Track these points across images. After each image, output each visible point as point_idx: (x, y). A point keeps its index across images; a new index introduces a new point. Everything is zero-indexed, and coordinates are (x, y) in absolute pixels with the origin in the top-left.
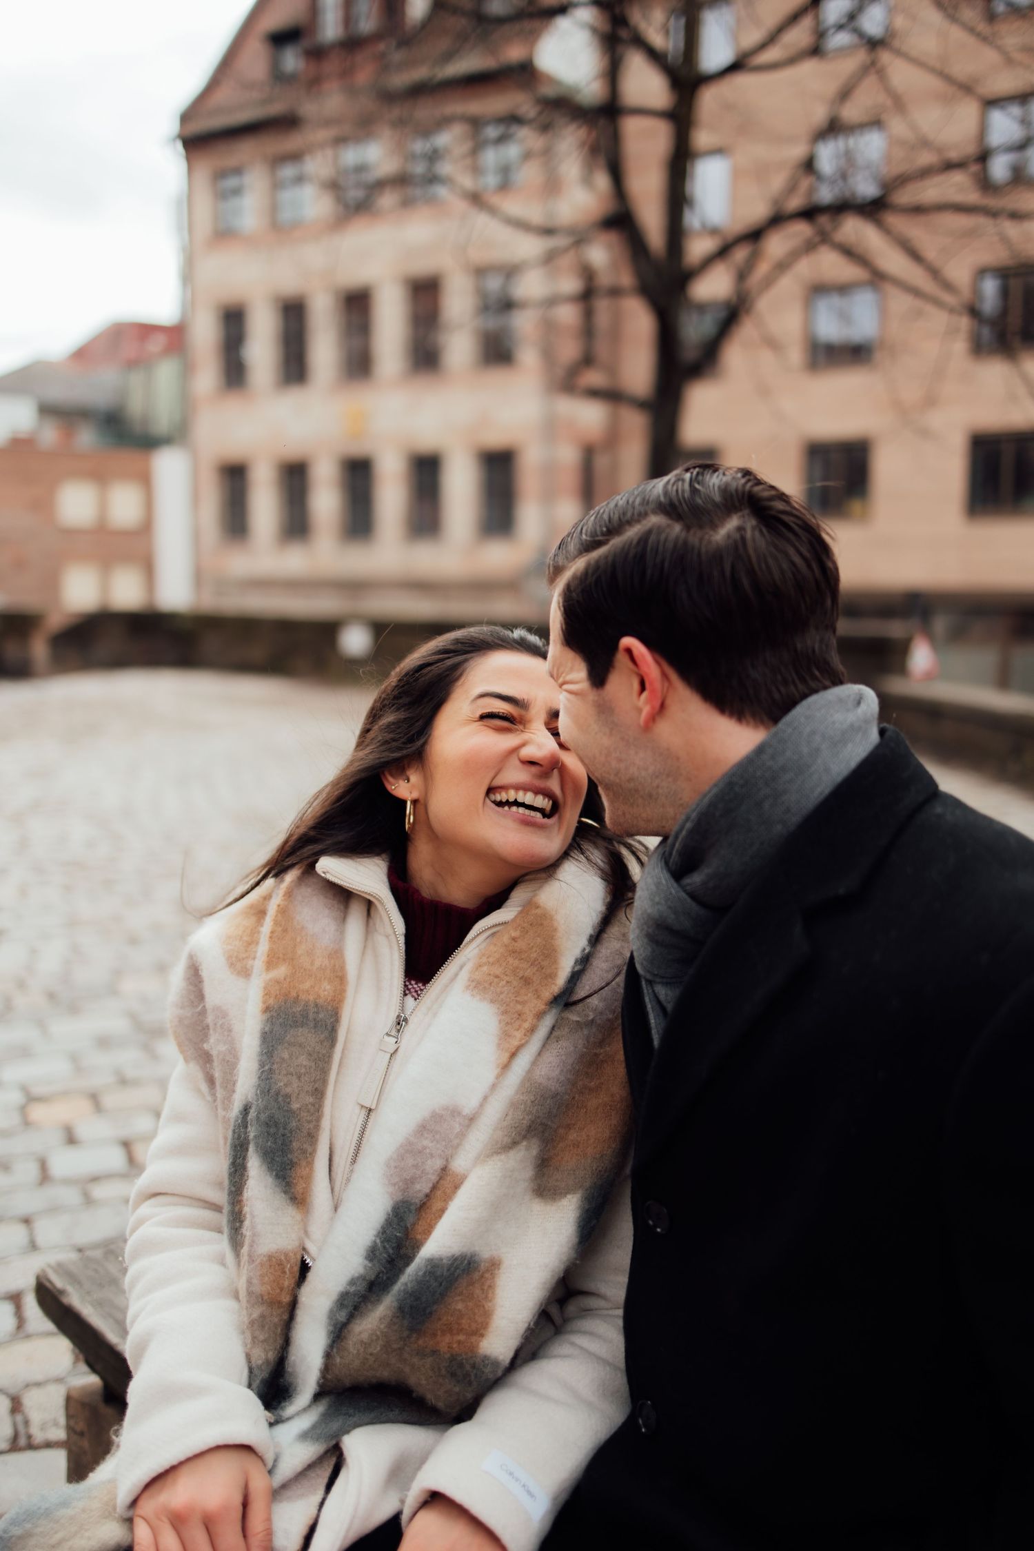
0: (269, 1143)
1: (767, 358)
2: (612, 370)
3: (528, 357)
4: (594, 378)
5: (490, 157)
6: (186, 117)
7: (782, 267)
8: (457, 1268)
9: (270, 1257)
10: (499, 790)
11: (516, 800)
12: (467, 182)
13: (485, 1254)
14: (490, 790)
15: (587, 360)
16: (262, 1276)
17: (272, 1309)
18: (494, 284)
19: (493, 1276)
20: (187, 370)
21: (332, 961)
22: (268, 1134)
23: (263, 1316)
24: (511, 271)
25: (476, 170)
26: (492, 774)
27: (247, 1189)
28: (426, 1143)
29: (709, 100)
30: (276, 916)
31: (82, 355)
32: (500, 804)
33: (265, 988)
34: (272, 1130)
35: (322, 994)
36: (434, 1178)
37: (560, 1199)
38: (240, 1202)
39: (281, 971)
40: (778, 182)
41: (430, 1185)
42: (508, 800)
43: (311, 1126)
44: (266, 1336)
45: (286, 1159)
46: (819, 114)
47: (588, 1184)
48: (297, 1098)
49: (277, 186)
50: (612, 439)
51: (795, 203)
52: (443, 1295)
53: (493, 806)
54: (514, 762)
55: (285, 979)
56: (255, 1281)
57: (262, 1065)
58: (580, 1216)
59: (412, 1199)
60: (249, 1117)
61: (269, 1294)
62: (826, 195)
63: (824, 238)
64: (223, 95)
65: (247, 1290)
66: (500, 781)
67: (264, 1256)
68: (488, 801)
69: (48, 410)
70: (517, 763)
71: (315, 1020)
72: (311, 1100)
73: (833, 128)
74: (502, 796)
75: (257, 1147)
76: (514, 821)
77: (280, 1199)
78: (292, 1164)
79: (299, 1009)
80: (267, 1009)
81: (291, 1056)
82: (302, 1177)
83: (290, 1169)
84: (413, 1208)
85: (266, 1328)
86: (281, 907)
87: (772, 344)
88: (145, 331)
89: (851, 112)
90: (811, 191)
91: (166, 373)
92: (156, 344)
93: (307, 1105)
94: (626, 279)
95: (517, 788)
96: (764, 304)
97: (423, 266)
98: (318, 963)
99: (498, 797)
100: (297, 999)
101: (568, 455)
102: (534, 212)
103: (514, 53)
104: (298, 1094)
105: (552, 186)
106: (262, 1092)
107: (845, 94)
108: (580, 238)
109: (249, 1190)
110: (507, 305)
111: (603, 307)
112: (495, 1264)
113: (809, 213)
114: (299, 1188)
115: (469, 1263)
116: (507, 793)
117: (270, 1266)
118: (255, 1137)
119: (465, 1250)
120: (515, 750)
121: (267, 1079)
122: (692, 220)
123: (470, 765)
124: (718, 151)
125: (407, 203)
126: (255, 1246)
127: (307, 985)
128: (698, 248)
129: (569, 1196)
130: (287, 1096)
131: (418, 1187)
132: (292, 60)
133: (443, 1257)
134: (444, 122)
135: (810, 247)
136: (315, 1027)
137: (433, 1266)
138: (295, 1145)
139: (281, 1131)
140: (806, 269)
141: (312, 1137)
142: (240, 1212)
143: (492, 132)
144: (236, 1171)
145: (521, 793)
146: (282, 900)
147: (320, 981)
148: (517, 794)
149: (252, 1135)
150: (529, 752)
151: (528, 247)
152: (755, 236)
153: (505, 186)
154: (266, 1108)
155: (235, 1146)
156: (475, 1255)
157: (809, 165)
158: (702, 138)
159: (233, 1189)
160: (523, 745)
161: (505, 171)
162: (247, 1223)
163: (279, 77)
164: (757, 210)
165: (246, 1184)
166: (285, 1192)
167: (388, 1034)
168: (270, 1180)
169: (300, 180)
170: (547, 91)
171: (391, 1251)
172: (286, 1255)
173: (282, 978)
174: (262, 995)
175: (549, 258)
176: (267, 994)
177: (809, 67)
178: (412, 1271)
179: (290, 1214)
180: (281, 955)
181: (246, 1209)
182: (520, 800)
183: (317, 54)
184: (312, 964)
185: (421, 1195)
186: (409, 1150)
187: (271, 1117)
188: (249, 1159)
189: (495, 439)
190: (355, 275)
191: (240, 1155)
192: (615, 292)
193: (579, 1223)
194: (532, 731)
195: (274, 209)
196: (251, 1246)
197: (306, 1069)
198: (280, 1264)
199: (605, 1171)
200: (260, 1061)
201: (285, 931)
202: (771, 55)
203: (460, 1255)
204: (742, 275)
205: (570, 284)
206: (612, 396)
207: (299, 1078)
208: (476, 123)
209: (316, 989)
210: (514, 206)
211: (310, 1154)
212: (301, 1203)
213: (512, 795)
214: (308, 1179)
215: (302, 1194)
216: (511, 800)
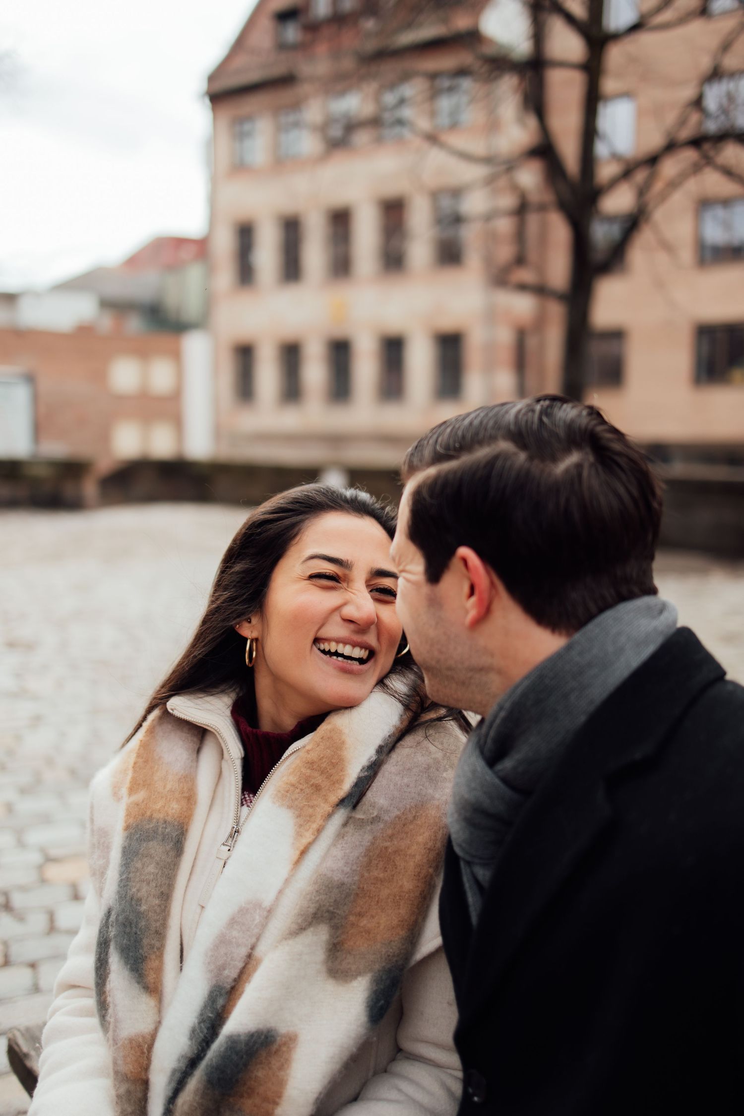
0: (125, 941)
1: (662, 258)
2: (541, 269)
3: (474, 259)
4: (526, 275)
5: (445, 103)
6: (212, 78)
7: (674, 185)
8: (255, 1042)
9: (131, 1040)
10: (323, 641)
11: (336, 651)
12: (424, 124)
13: (283, 1029)
14: (317, 641)
15: (520, 260)
16: (125, 1057)
17: (136, 1085)
18: (446, 203)
19: (290, 1050)
20: (210, 271)
21: (181, 785)
22: (125, 933)
23: (128, 1092)
24: (457, 193)
25: (433, 114)
26: (316, 628)
27: (109, 981)
28: (235, 933)
29: (615, 55)
30: (139, 749)
31: (133, 262)
32: (324, 652)
33: (127, 810)
34: (128, 930)
35: (170, 812)
36: (240, 965)
37: (351, 981)
38: (104, 992)
39: (140, 796)
40: (671, 118)
41: (238, 971)
42: (329, 650)
43: (158, 924)
44: (133, 1108)
45: (138, 954)
46: (705, 63)
47: (377, 967)
48: (146, 900)
49: (280, 129)
50: (540, 322)
51: (685, 134)
52: (246, 1065)
53: (319, 652)
54: (336, 618)
55: (143, 802)
56: (120, 1062)
57: (121, 874)
58: (368, 997)
59: (223, 984)
60: (111, 919)
61: (132, 1072)
62: (712, 127)
63: (708, 161)
64: (241, 61)
65: (114, 1069)
66: (324, 633)
67: (125, 1039)
68: (315, 649)
69: (108, 305)
70: (338, 619)
71: (163, 833)
72: (157, 902)
73: (716, 74)
74: (325, 646)
75: (117, 945)
76: (335, 668)
77: (136, 989)
78: (144, 959)
79: (151, 826)
80: (127, 828)
81: (143, 865)
82: (152, 969)
83: (142, 962)
84: (223, 991)
85: (132, 1102)
86: (143, 742)
87: (667, 247)
88: (179, 242)
89: (730, 62)
90: (700, 123)
91: (194, 275)
92: (186, 253)
93: (153, 907)
94: (548, 197)
95: (338, 641)
96: (659, 215)
97: (391, 190)
98: (168, 787)
99: (322, 647)
100: (151, 818)
101: (505, 337)
102: (477, 146)
103: (461, 22)
104: (147, 898)
105: (493, 126)
106: (120, 897)
107: (726, 46)
108: (510, 166)
109: (111, 982)
110: (457, 219)
111: (533, 221)
112: (291, 1040)
113: (696, 142)
114: (151, 978)
115: (266, 1037)
116: (329, 644)
117: (131, 1048)
118: (115, 936)
119: (261, 1026)
120: (338, 609)
121: (124, 886)
122: (601, 149)
123: (298, 620)
124: (627, 94)
125: (379, 141)
126: (117, 1031)
127: (158, 806)
128: (606, 171)
129: (360, 979)
130: (139, 900)
131: (226, 972)
132: (292, 33)
133: (241, 1034)
134: (406, 77)
135: (696, 169)
136: (163, 840)
137: (233, 1041)
138: (145, 941)
139: (134, 929)
140: (693, 187)
141: (160, 934)
142: (105, 1001)
143: (446, 83)
144: (101, 965)
145: (341, 645)
146: (144, 737)
147: (170, 801)
148: (337, 646)
149: (112, 934)
150: (350, 611)
151: (473, 173)
152: (652, 160)
153: (454, 126)
154: (123, 911)
155: (101, 945)
156: (272, 1030)
157: (698, 103)
158: (609, 85)
159: (100, 982)
160: (345, 604)
161: (454, 113)
162: (110, 1011)
163: (282, 47)
164: (655, 140)
165: (108, 977)
166: (138, 983)
167: (224, 844)
168: (126, 973)
169: (297, 125)
170: (487, 50)
171: (205, 1031)
172: (143, 1037)
173: (141, 801)
174: (125, 815)
175: (490, 181)
176: (128, 815)
177: (696, 27)
178: (217, 1046)
179: (146, 1003)
180: (141, 782)
181: (109, 999)
182: (340, 651)
183: (313, 28)
184: (165, 787)
185: (230, 980)
186: (222, 941)
187: (127, 918)
188: (111, 956)
189: (448, 324)
190: (340, 197)
191: (104, 951)
192: (542, 208)
193: (368, 1003)
194: (353, 591)
195: (276, 147)
196: (114, 1031)
197: (154, 876)
198: (139, 1046)
199: (394, 956)
200: (120, 871)
201: (146, 762)
202: (667, 16)
203: (256, 1032)
204: (642, 192)
205: (508, 201)
206: (540, 290)
207: (148, 884)
208: (433, 76)
209: (166, 808)
210: (458, 141)
211: (158, 949)
212: (154, 991)
213: (333, 647)
214: (159, 970)
215: (154, 983)
216: (333, 650)
